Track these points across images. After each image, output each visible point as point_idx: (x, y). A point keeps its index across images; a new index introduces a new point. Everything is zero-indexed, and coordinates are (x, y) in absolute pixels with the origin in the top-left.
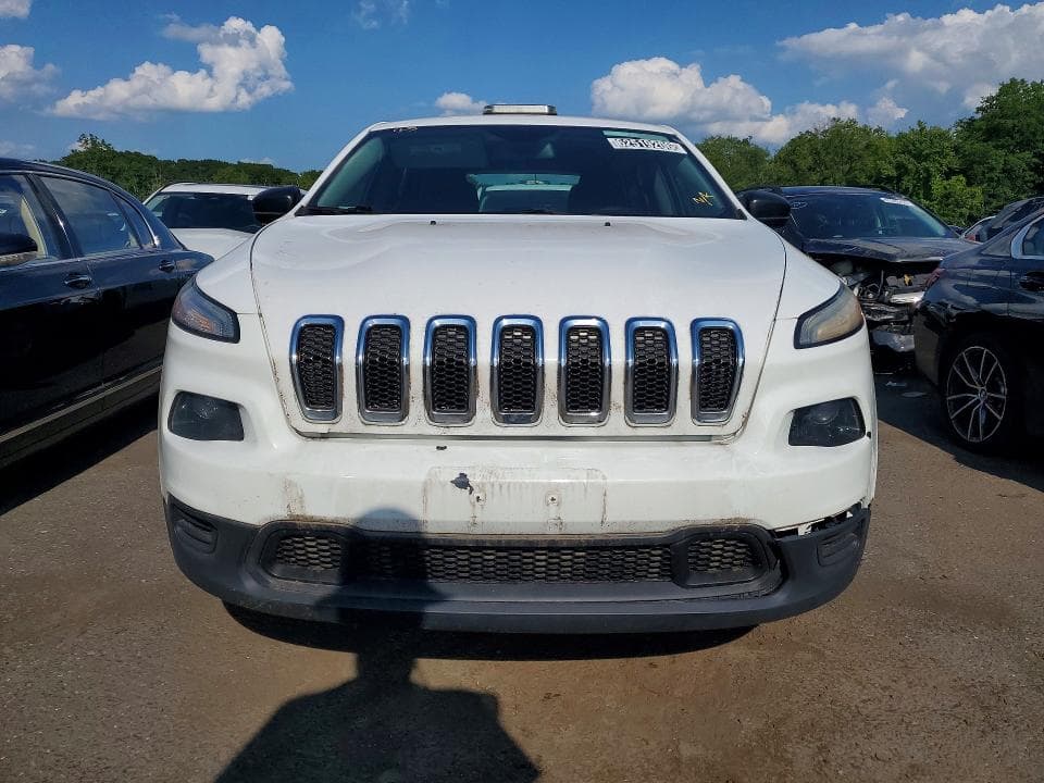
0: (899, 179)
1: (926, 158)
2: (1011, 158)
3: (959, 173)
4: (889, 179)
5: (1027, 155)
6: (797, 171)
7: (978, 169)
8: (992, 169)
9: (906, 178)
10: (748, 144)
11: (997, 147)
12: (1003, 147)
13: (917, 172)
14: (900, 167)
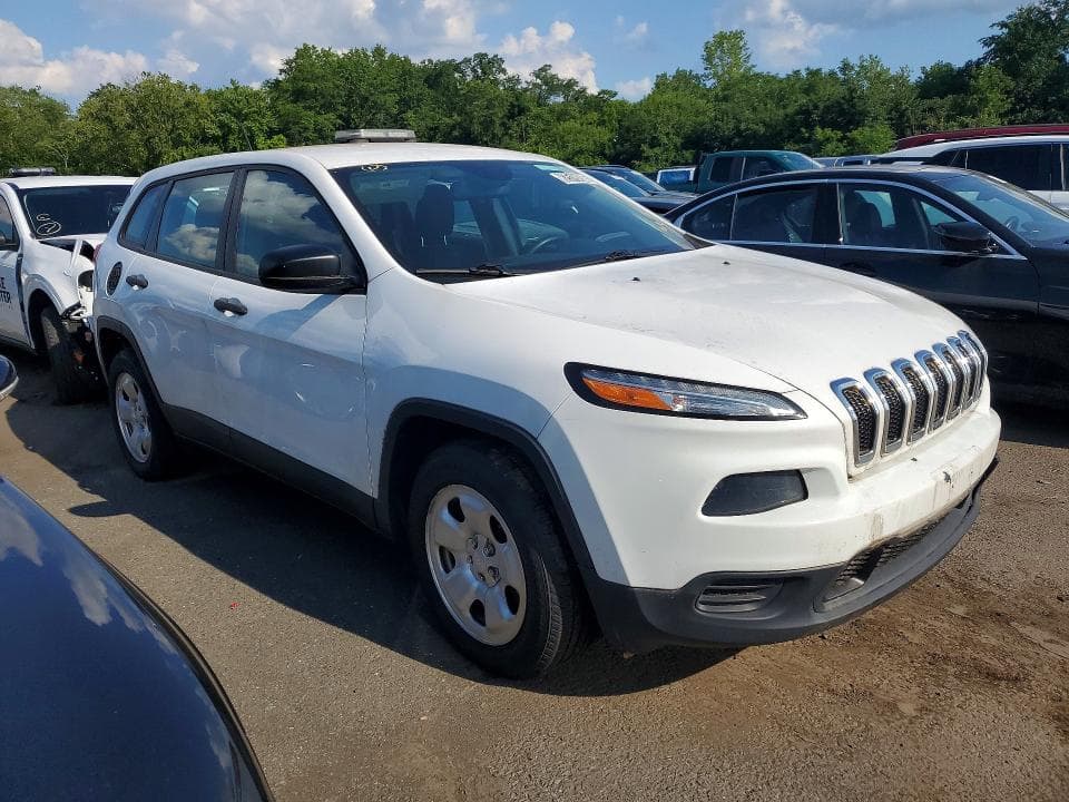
0: (225, 138)
1: (246, 117)
2: (320, 119)
3: (277, 133)
4: (215, 139)
5: (331, 116)
6: (114, 130)
7: (294, 129)
8: (306, 129)
9: (231, 137)
10: (37, 94)
11: (305, 108)
12: (310, 108)
13: (240, 131)
14: (222, 126)
